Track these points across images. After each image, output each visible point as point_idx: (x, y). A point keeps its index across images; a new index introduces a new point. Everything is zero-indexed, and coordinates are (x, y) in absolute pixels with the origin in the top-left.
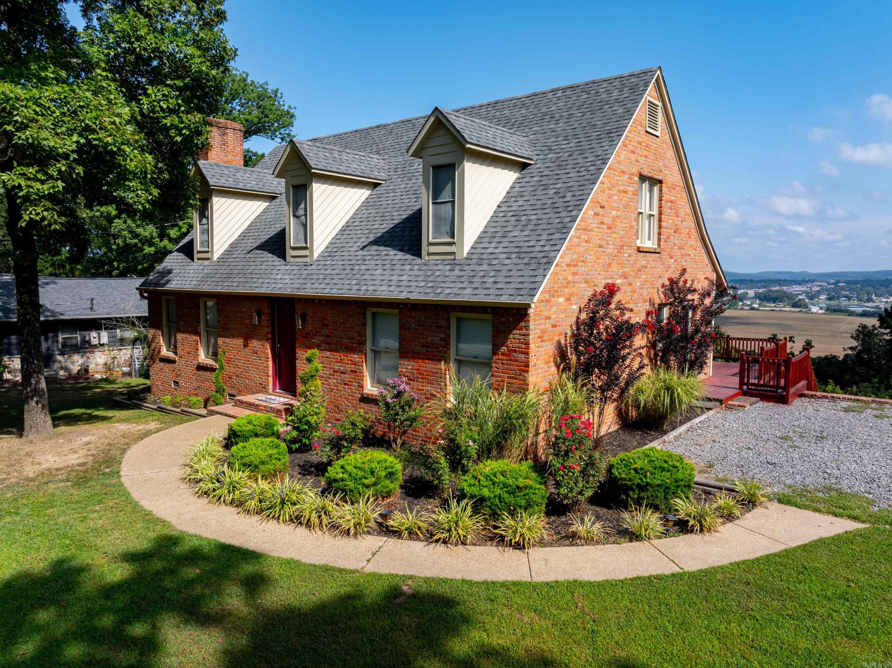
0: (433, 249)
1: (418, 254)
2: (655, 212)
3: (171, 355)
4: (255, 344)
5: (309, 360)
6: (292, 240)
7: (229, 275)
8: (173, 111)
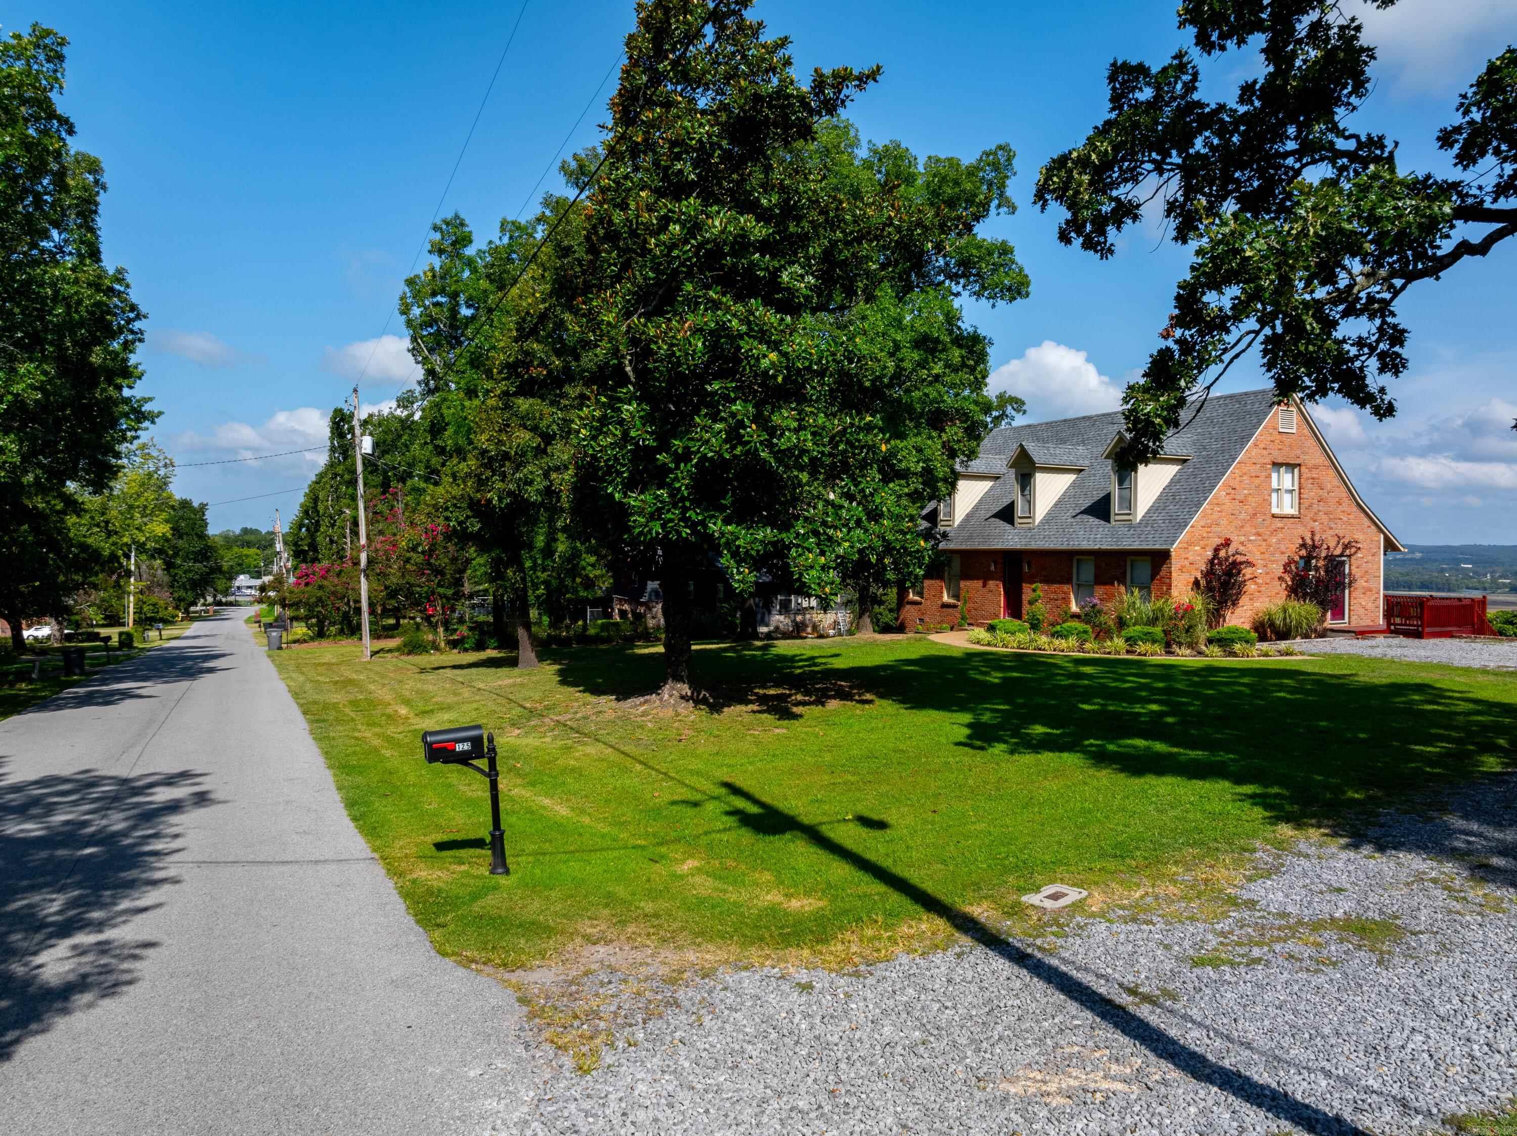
0: (1118, 518)
1: (1107, 520)
2: (1296, 487)
3: (917, 598)
4: (992, 584)
5: (1034, 590)
6: (1019, 511)
7: (970, 537)
8: (959, 441)
